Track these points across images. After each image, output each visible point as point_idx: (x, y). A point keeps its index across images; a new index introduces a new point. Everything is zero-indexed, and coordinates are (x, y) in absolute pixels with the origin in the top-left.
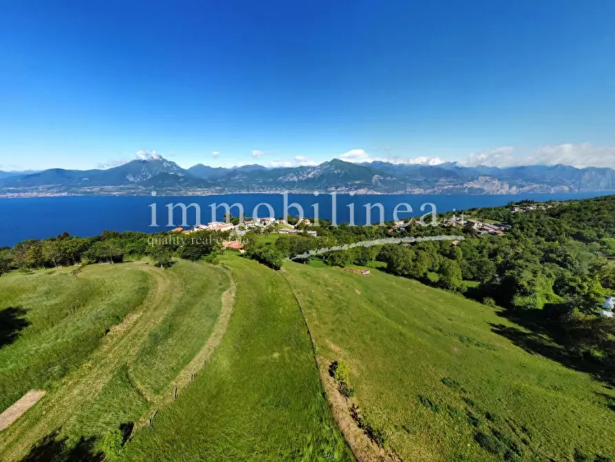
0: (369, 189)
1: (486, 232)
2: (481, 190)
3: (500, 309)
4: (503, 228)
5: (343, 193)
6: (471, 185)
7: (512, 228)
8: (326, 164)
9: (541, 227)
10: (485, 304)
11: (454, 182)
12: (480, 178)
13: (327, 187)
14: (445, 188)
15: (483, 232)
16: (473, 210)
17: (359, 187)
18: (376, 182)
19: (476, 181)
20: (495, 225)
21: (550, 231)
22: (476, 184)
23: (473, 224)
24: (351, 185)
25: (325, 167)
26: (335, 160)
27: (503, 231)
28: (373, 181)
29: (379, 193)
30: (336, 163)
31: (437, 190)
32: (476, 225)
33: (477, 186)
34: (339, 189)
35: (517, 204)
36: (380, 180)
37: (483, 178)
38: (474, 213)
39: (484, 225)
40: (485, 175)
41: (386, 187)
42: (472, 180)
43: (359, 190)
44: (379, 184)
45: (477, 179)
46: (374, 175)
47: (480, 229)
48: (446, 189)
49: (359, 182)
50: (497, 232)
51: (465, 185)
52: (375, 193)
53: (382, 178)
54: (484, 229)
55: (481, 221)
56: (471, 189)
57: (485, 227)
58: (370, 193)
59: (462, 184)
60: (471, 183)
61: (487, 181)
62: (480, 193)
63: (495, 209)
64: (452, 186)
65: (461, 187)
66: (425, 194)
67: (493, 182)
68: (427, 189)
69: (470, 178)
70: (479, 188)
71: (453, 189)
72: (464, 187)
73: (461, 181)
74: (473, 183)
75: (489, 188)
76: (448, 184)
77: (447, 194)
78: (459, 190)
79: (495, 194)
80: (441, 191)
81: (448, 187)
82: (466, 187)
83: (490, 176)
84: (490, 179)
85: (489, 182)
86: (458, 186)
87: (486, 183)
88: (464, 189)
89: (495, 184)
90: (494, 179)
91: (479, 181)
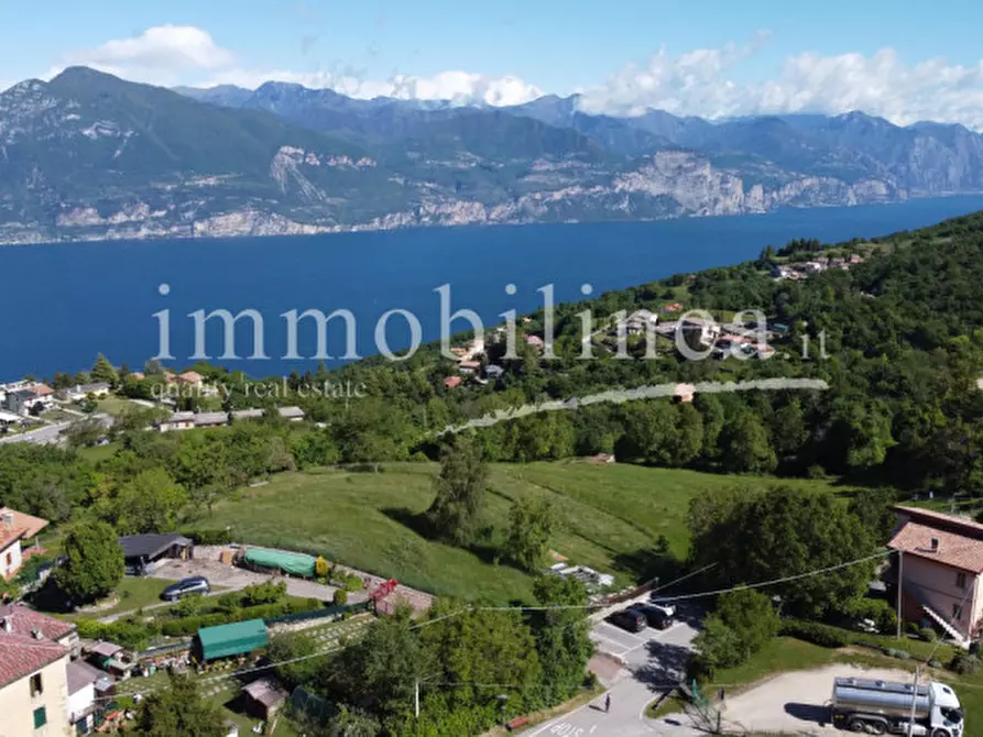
0: (266, 211)
2: (668, 201)
3: (833, 479)
5: (144, 232)
6: (637, 182)
7: (791, 330)
8: (33, 89)
9: (849, 323)
10: (812, 478)
11: (581, 173)
12: (662, 158)
13: (53, 213)
14: (557, 196)
16: (677, 281)
17: (220, 202)
18: (290, 176)
19: (650, 170)
21: (867, 332)
22: (653, 179)
24: (180, 196)
25: (30, 107)
26: (76, 74)
27: (772, 343)
28: (279, 175)
29: (310, 230)
30: (82, 86)
31: (531, 207)
33: (656, 189)
34: (120, 218)
35: (782, 253)
36: (305, 168)
37: (667, 156)
38: (681, 291)
40: (673, 148)
41: (337, 201)
42: (636, 165)
43: (220, 220)
44: (307, 187)
45: (651, 161)
46: (276, 150)
48: (561, 202)
49: (212, 181)
51: (620, 186)
52: (294, 228)
53: (314, 161)
55: (716, 319)
56: (637, 197)
58: (271, 228)
59: (608, 181)
60: (635, 177)
61: (680, 167)
62: (668, 211)
63: (732, 276)
64: (577, 190)
65: (608, 190)
66: (490, 223)
67: (699, 172)
68: (495, 204)
69: (629, 158)
70: (662, 195)
71: (581, 202)
72: (617, 190)
73: (604, 169)
74: (641, 177)
75: (691, 195)
76: (563, 180)
77: (565, 222)
78: (604, 203)
79: (708, 214)
80: (546, 208)
81: (568, 195)
82: (622, 190)
83: (686, 150)
84: (689, 160)
85: (686, 170)
86: (598, 188)
87: (680, 174)
88: (617, 198)
89: (705, 177)
90: (701, 160)
91: (657, 169)
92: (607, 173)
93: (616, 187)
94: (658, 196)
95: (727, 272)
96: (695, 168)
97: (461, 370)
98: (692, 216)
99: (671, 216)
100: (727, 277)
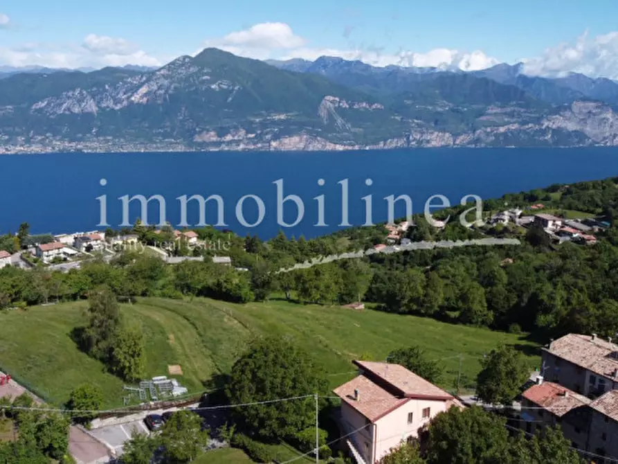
0: (314, 135)
1: (568, 238)
2: (580, 135)
3: (524, 334)
4: (596, 229)
5: (242, 146)
6: (558, 122)
8: (185, 62)
10: (511, 332)
11: (519, 115)
12: (577, 106)
14: (502, 130)
15: (562, 240)
16: (554, 189)
17: (286, 130)
18: (330, 115)
19: (568, 114)
20: (585, 222)
22: (569, 119)
23: (545, 222)
24: (263, 125)
25: (183, 71)
26: (209, 52)
27: (596, 235)
28: (323, 113)
29: (340, 148)
30: (214, 60)
31: (483, 136)
32: (550, 223)
33: (571, 126)
34: (229, 138)
36: (340, 110)
37: (581, 104)
39: (564, 224)
40: (585, 99)
41: (358, 130)
42: (557, 111)
43: (286, 141)
44: (340, 121)
45: (569, 108)
46: (322, 98)
47: (558, 233)
48: (505, 134)
49: (283, 117)
50: (586, 237)
51: (546, 124)
52: (330, 147)
53: (345, 105)
54: (565, 233)
55: (561, 216)
56: (557, 132)
57: (567, 229)
58: (316, 146)
59: (538, 121)
60: (557, 118)
61: (590, 112)
62: (578, 143)
63: (594, 187)
64: (516, 126)
65: (537, 127)
66: (455, 147)
67: (603, 116)
68: (459, 134)
69: (554, 106)
70: (575, 131)
71: (519, 134)
72: (544, 127)
73: (535, 112)
74: (562, 118)
75: (597, 131)
76: (506, 119)
77: (507, 147)
78: (533, 136)
79: (608, 144)
80: (493, 138)
81: (509, 129)
82: (548, 127)
83: (595, 101)
84: (597, 107)
85: (594, 114)
86: (530, 125)
87: (589, 117)
88: (544, 132)
89: (608, 119)
90: (605, 108)
91: (573, 113)
92: (537, 115)
93: (542, 125)
94: (572, 131)
95: (591, 185)
96: (601, 113)
97: (388, 240)
98: (597, 145)
99: (581, 145)
100: (591, 188)
